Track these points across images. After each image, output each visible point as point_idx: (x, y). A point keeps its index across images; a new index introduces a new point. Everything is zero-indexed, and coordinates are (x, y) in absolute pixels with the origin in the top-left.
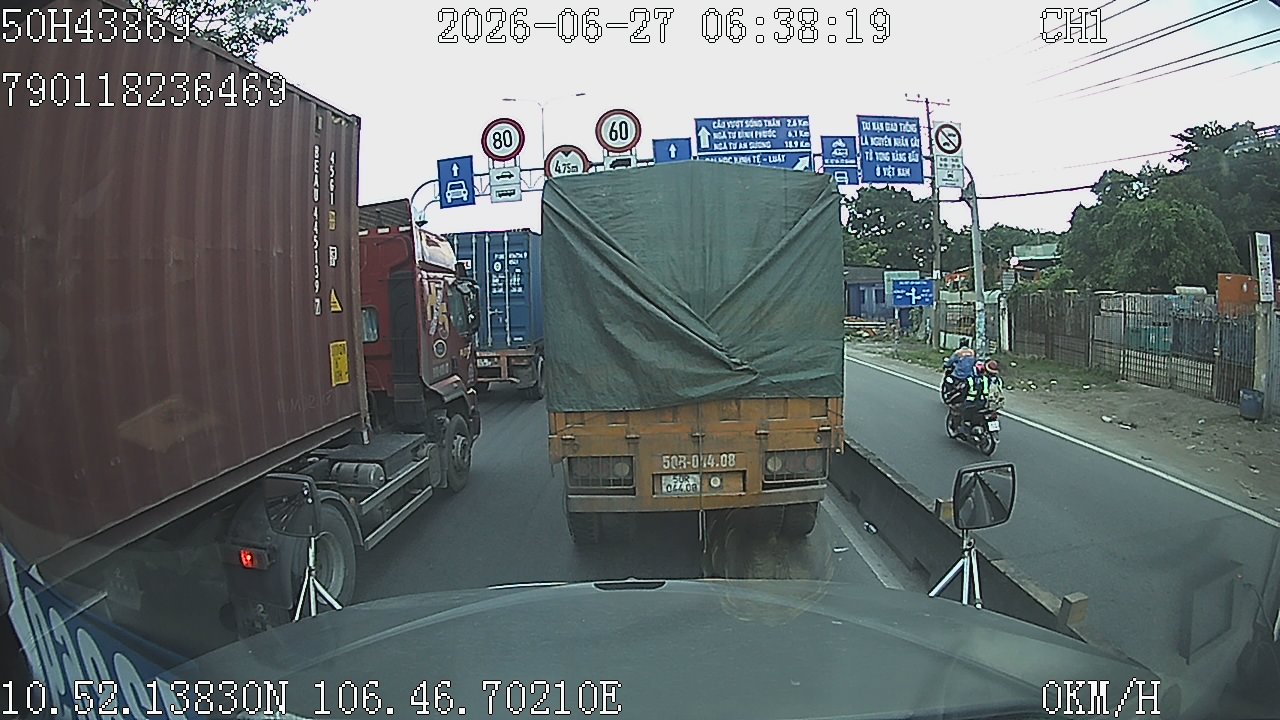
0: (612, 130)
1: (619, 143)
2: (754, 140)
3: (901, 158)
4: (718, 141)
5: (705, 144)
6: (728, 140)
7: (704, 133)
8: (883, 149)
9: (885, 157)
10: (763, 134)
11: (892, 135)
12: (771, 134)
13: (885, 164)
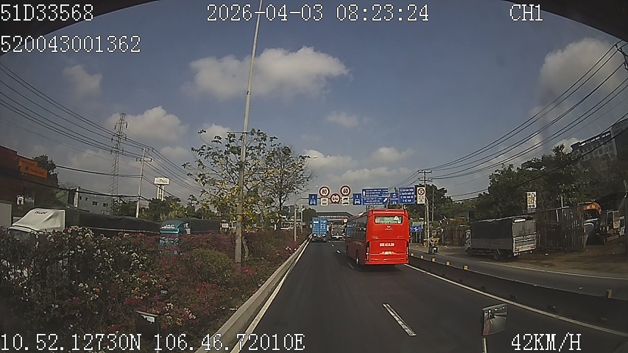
0: (344, 191)
1: (346, 194)
2: (375, 194)
3: (409, 197)
4: (368, 194)
5: (364, 195)
6: (369, 194)
7: (364, 192)
8: (405, 196)
9: (405, 197)
10: (377, 193)
11: (407, 192)
12: (379, 193)
13: (405, 199)
